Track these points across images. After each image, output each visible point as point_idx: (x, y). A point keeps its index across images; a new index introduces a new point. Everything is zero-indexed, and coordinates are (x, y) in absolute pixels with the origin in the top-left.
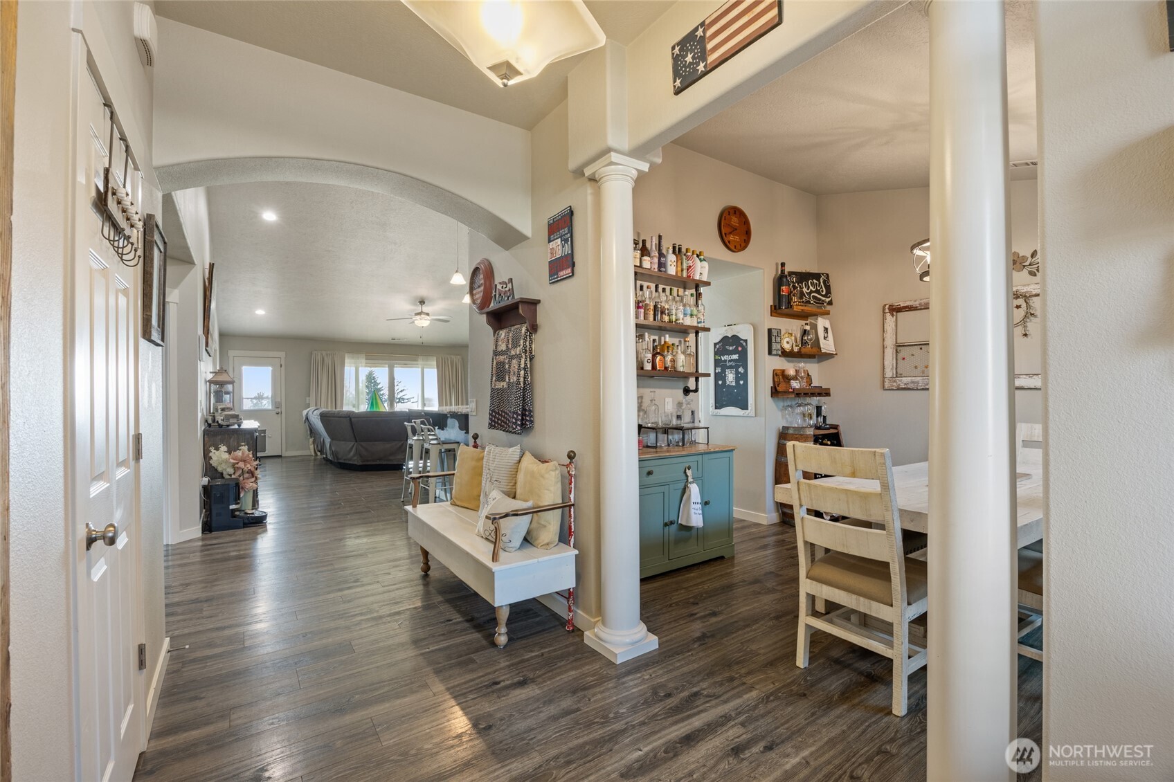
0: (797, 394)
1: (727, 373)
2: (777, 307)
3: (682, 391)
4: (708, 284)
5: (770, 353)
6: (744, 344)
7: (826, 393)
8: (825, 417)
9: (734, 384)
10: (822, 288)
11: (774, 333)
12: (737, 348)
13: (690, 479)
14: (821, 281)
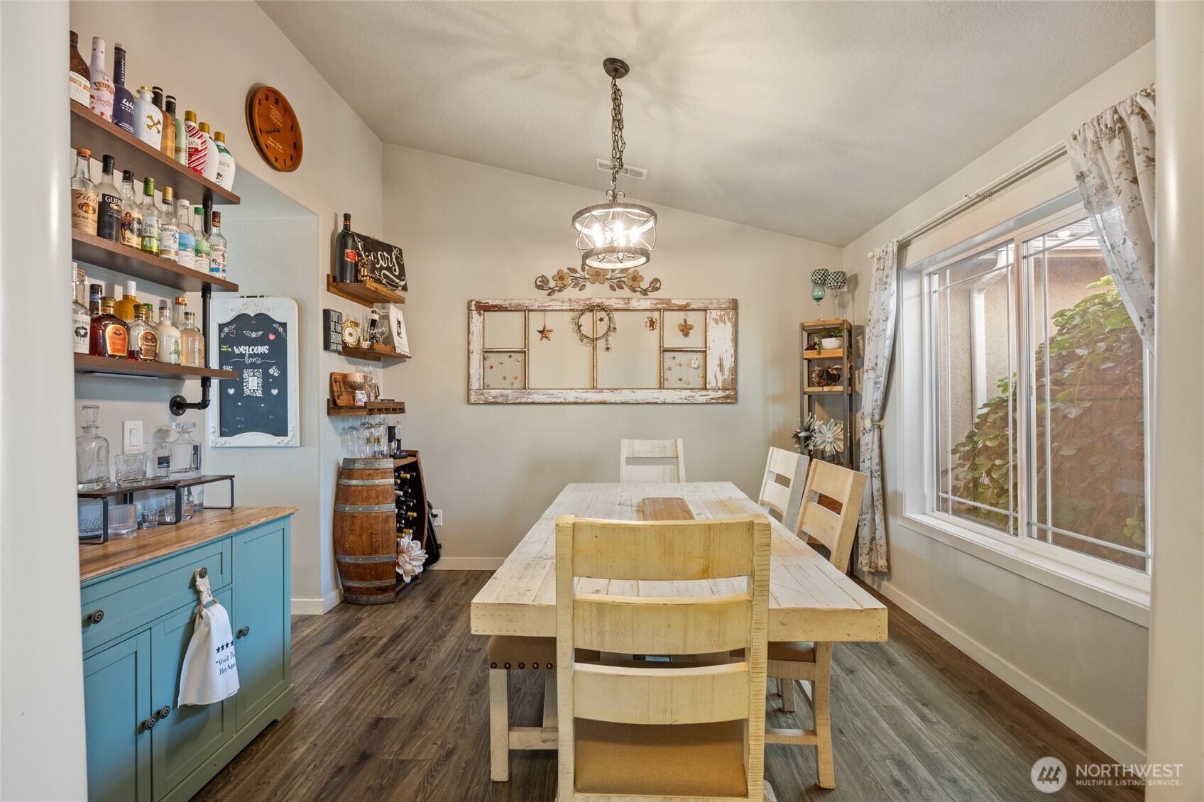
0: (370, 410)
1: (245, 376)
2: (338, 279)
3: (167, 405)
4: (232, 199)
5: (327, 346)
6: (281, 330)
7: (398, 409)
8: (399, 441)
9: (259, 394)
10: (394, 265)
11: (334, 317)
12: (265, 336)
13: (206, 598)
14: (394, 257)
